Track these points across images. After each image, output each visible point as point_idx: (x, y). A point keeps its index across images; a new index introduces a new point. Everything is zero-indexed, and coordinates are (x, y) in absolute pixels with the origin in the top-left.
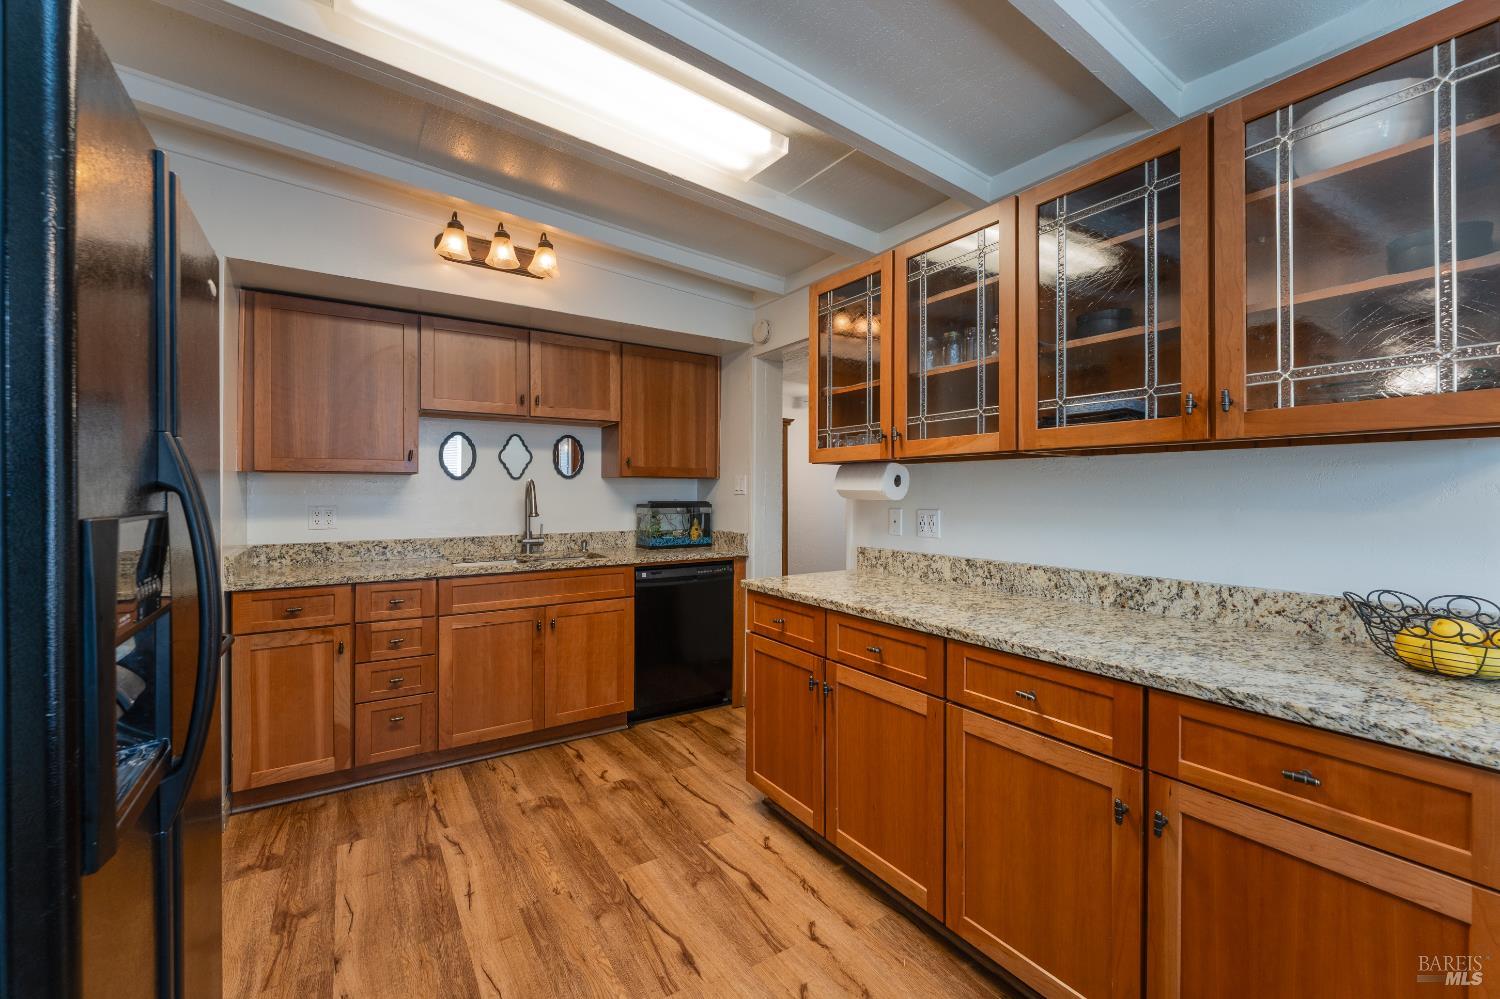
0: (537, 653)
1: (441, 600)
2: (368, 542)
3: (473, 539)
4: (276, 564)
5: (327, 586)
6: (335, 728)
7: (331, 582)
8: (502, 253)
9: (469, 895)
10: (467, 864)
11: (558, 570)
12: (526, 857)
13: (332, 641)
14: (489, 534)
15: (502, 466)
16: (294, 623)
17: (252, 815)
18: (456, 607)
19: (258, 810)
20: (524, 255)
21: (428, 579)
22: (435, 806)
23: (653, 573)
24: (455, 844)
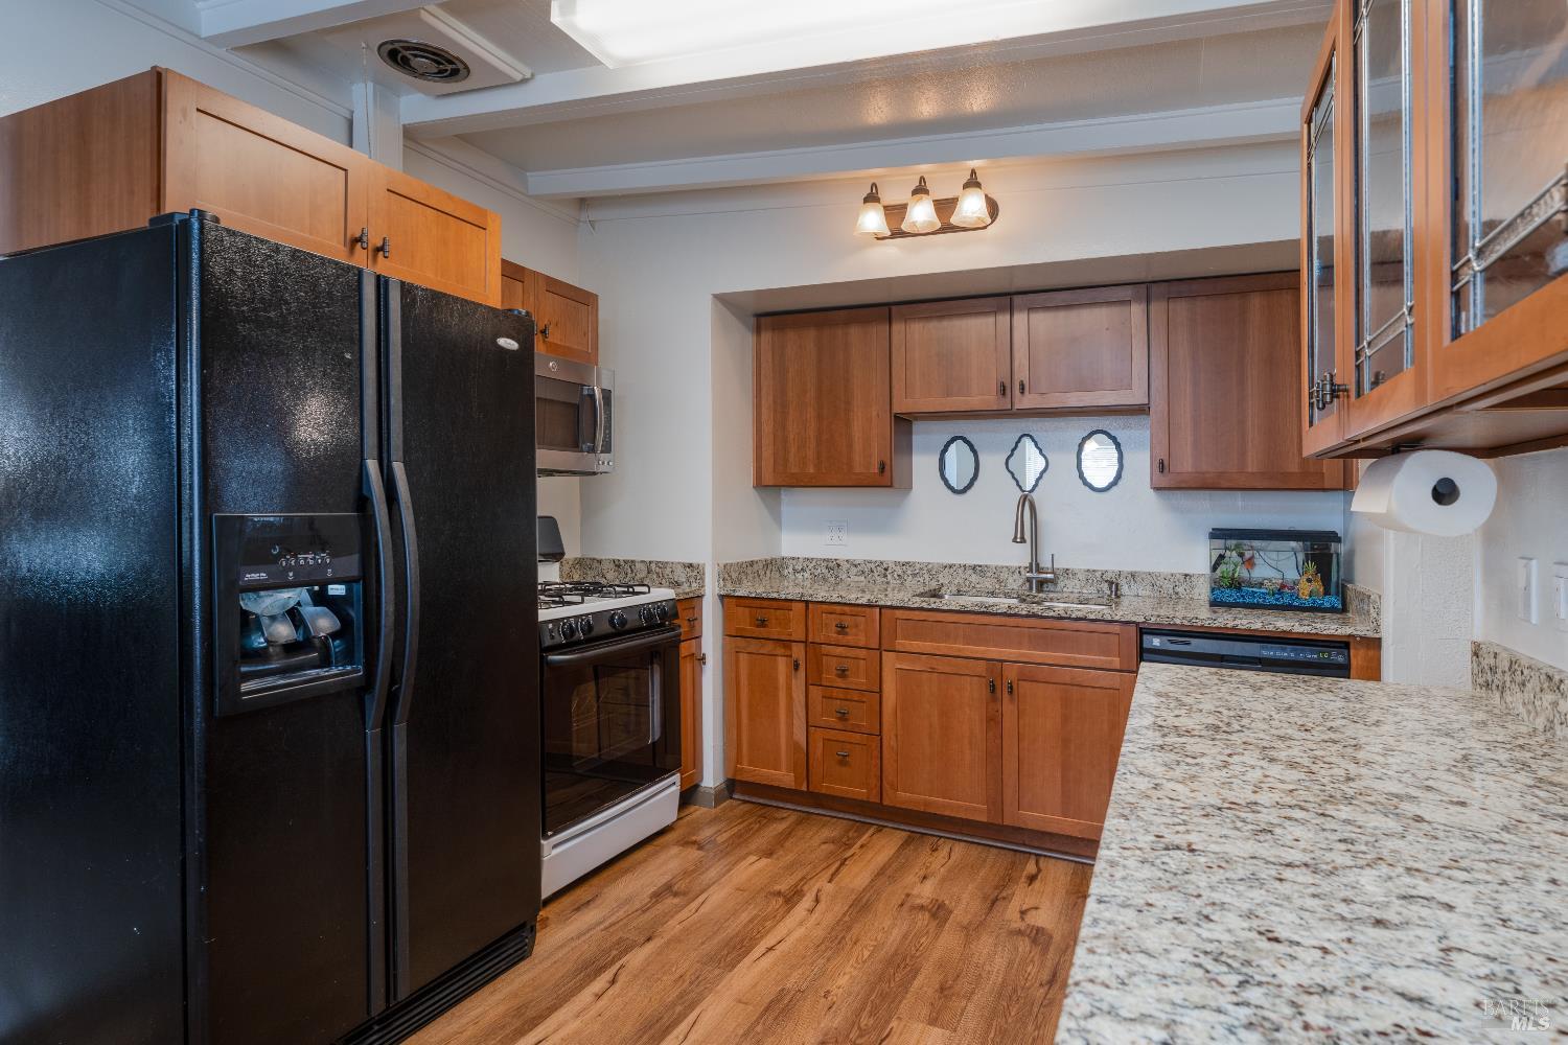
0: (993, 721)
1: (884, 634)
2: (870, 562)
3: (974, 568)
4: (799, 576)
5: (786, 600)
6: (796, 746)
7: (790, 597)
8: (921, 213)
9: (770, 949)
10: (801, 924)
11: (1015, 615)
12: (848, 947)
13: (791, 656)
14: (992, 562)
15: (1010, 475)
16: (762, 632)
17: (739, 805)
18: (902, 643)
19: (748, 802)
20: (945, 207)
21: (870, 606)
22: (846, 859)
23: (1172, 642)
24: (817, 901)
